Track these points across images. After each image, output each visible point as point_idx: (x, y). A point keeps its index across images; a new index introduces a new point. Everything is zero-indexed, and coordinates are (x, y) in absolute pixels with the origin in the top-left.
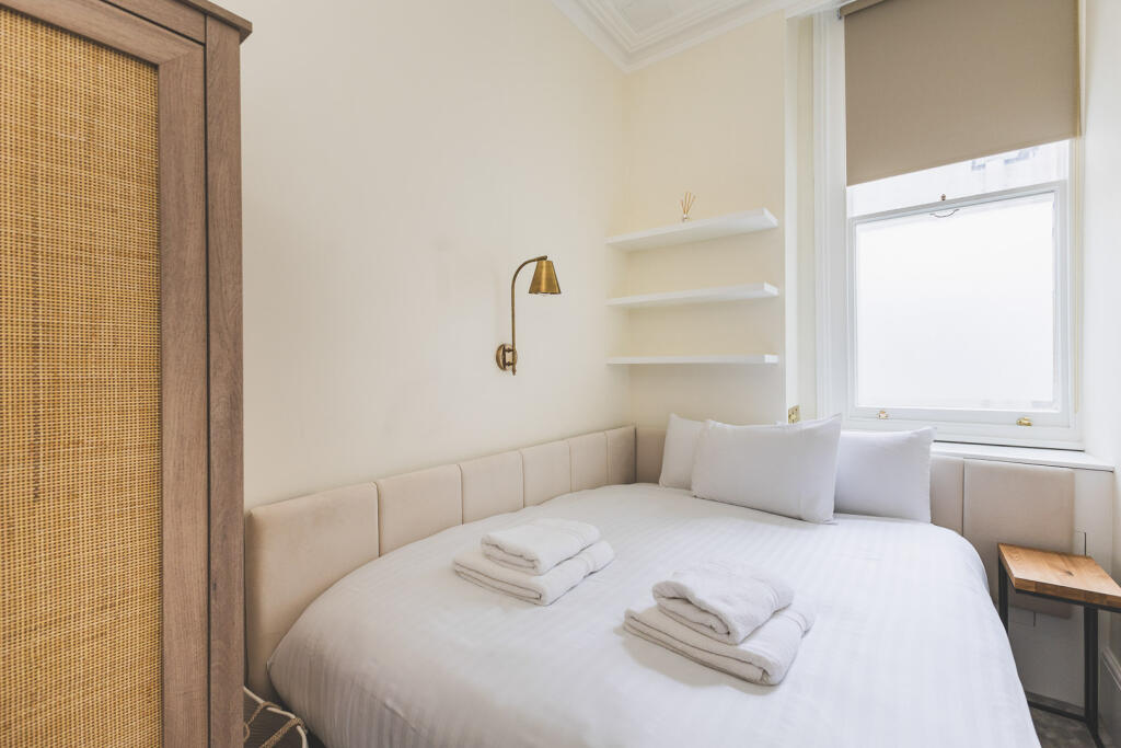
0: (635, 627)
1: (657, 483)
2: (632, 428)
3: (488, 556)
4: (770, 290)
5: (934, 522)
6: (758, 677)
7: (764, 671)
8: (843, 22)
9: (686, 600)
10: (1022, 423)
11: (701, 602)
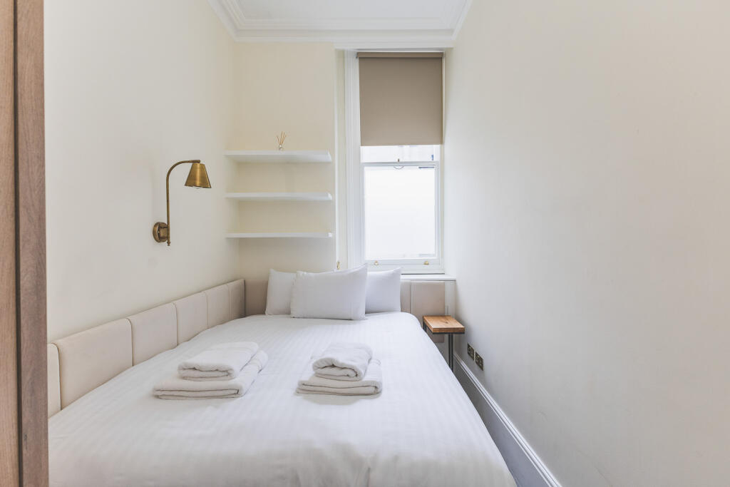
1: (264, 314)
2: (241, 281)
3: (184, 378)
4: (330, 197)
5: (402, 311)
6: (374, 391)
7: (376, 387)
8: (357, 61)
9: (333, 366)
10: (426, 264)
11: (343, 364)
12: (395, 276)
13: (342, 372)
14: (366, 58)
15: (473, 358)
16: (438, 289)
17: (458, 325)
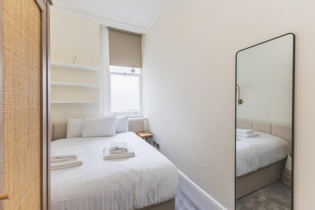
0: (107, 159)
1: (66, 137)
2: (52, 124)
3: (53, 162)
5: (129, 131)
6: (133, 155)
7: (133, 154)
8: (108, 30)
9: (117, 149)
10: (136, 113)
11: (121, 148)
12: (126, 118)
13: (122, 150)
14: (111, 30)
15: (155, 145)
16: (141, 122)
17: (150, 135)
